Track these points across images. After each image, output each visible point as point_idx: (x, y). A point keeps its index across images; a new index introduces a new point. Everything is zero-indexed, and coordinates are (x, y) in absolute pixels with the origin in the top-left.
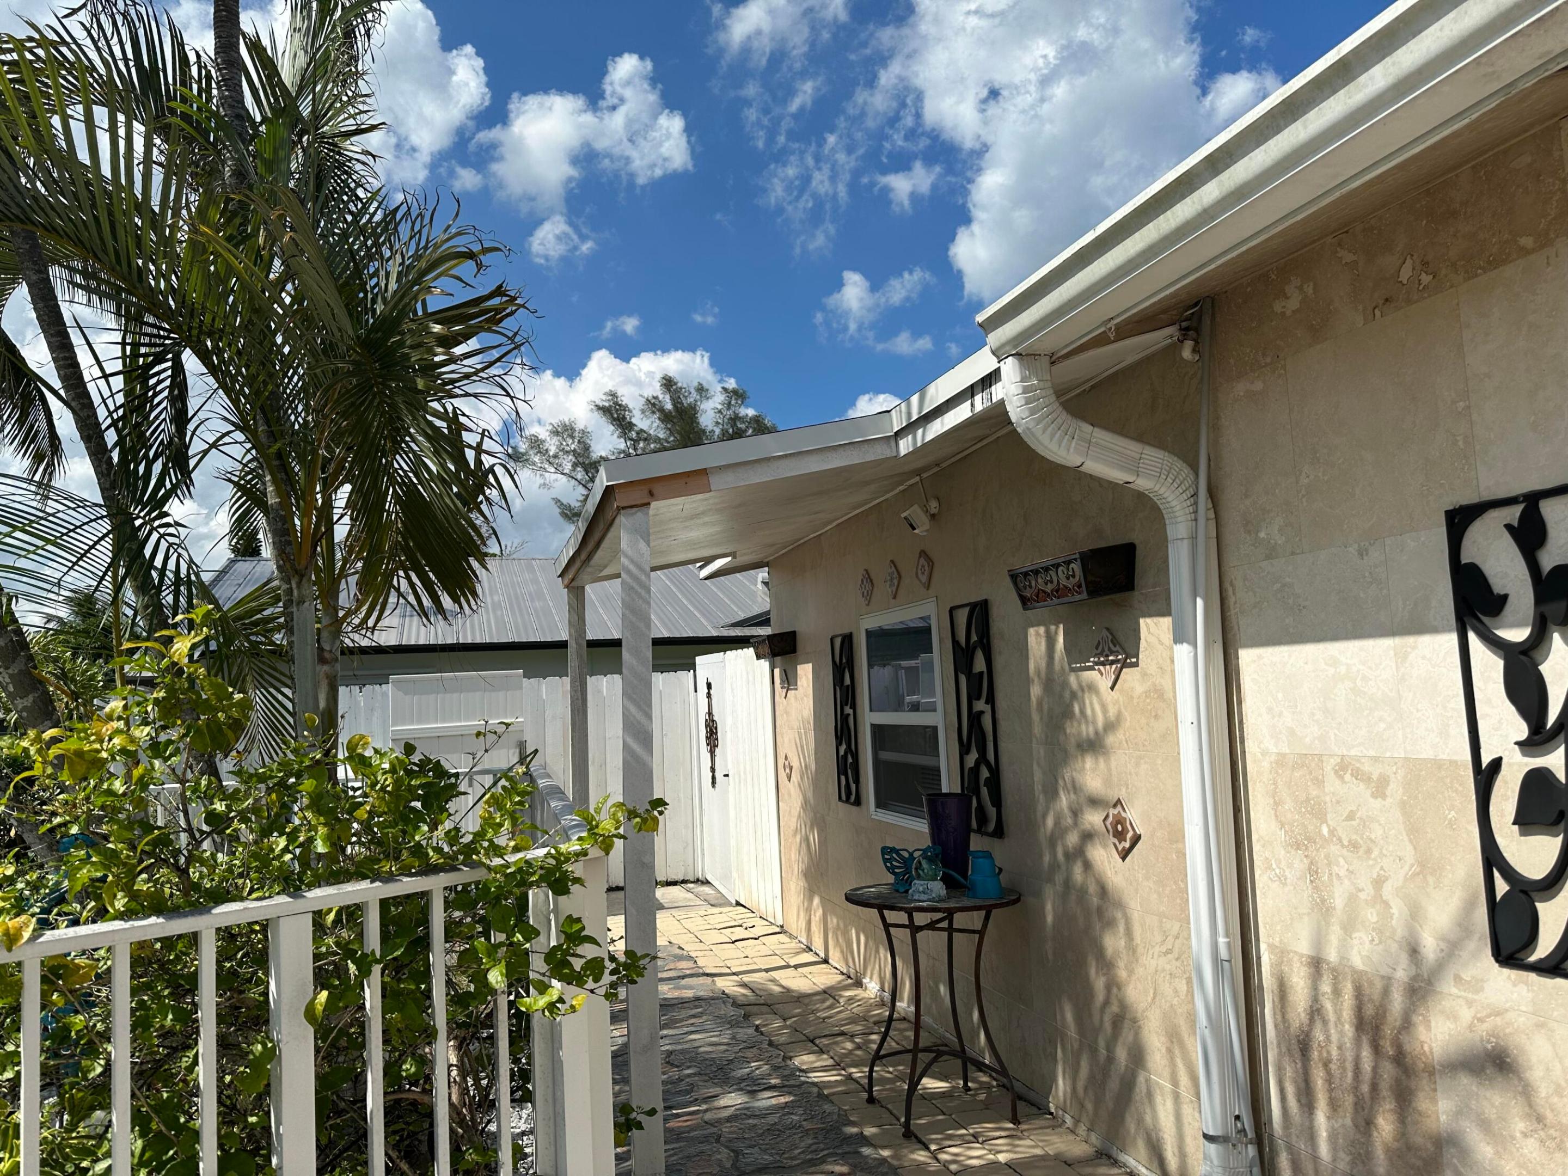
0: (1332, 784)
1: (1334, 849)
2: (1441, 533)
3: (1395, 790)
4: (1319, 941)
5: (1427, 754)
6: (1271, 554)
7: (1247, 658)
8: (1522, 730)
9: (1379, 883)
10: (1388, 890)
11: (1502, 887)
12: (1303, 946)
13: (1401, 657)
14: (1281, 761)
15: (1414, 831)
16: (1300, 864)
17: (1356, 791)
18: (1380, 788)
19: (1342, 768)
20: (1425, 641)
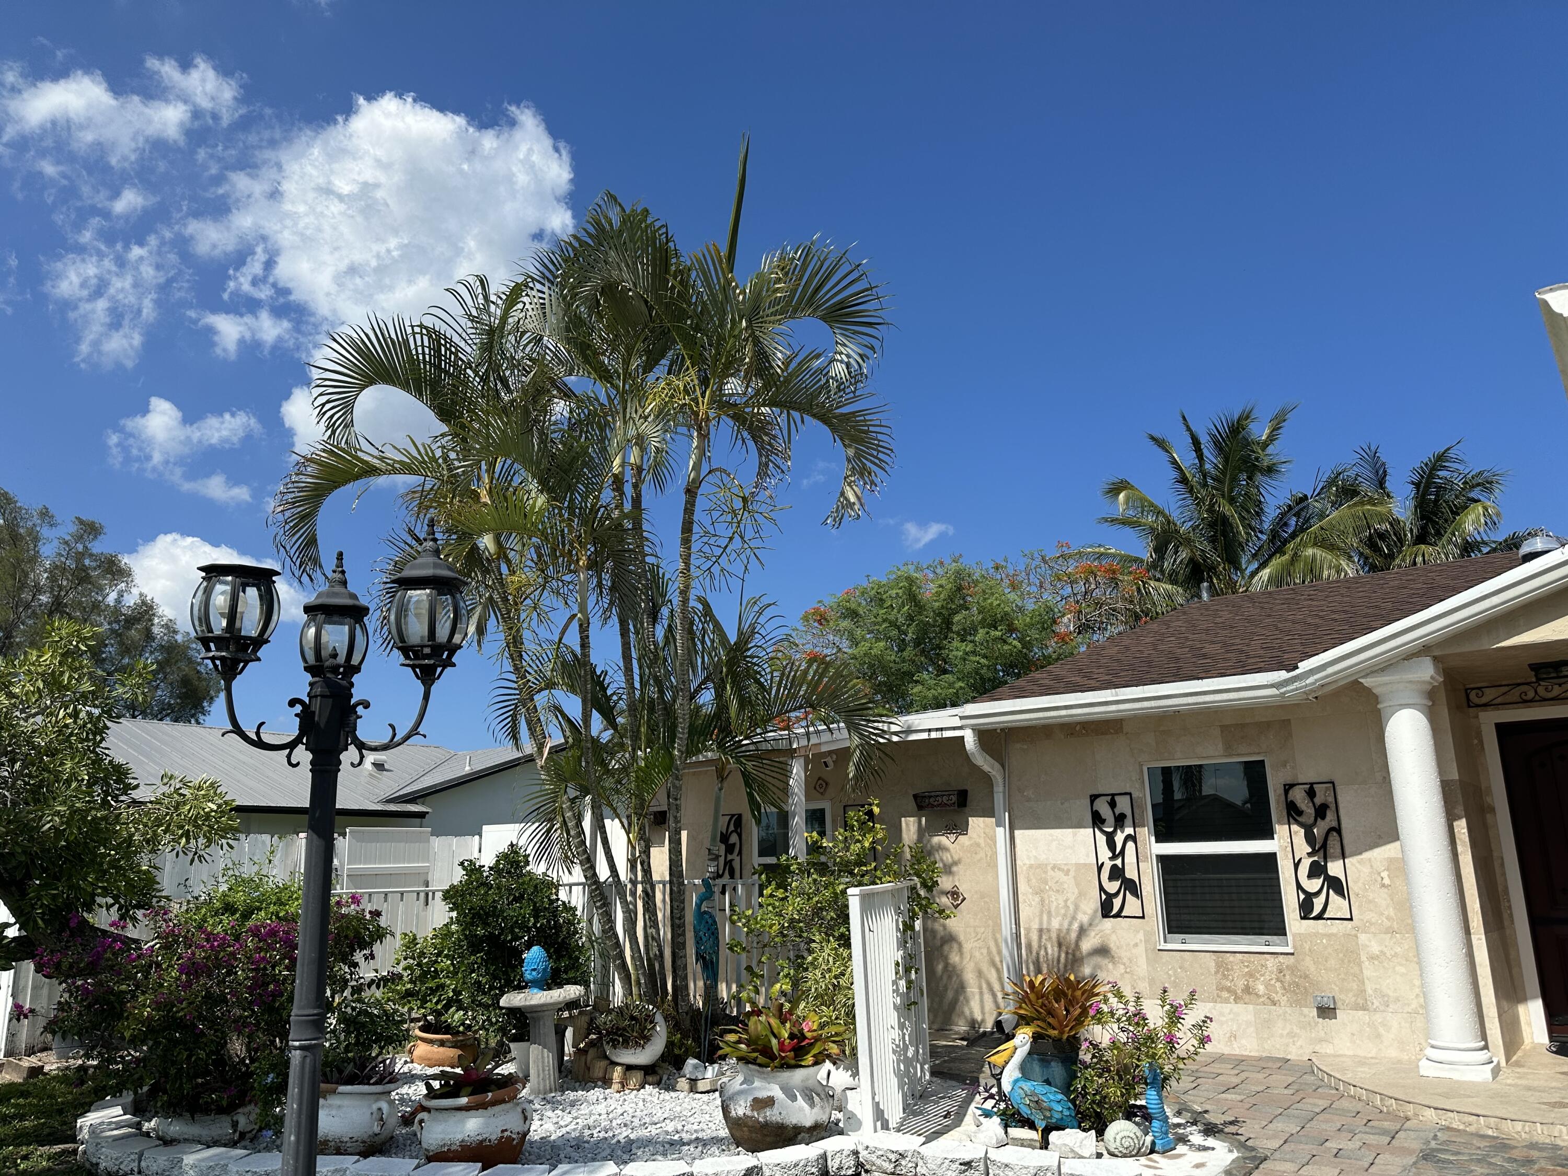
0: (1051, 873)
1: (1051, 893)
2: (1088, 801)
3: (1072, 873)
4: (1041, 923)
5: (1082, 861)
6: (1029, 800)
7: (1017, 833)
8: (1111, 855)
9: (1066, 901)
10: (1069, 903)
11: (1104, 897)
12: (1035, 926)
13: (1075, 835)
14: (1031, 866)
15: (1078, 885)
16: (1037, 899)
17: (1059, 875)
18: (1067, 873)
19: (1054, 868)
20: (1082, 830)
